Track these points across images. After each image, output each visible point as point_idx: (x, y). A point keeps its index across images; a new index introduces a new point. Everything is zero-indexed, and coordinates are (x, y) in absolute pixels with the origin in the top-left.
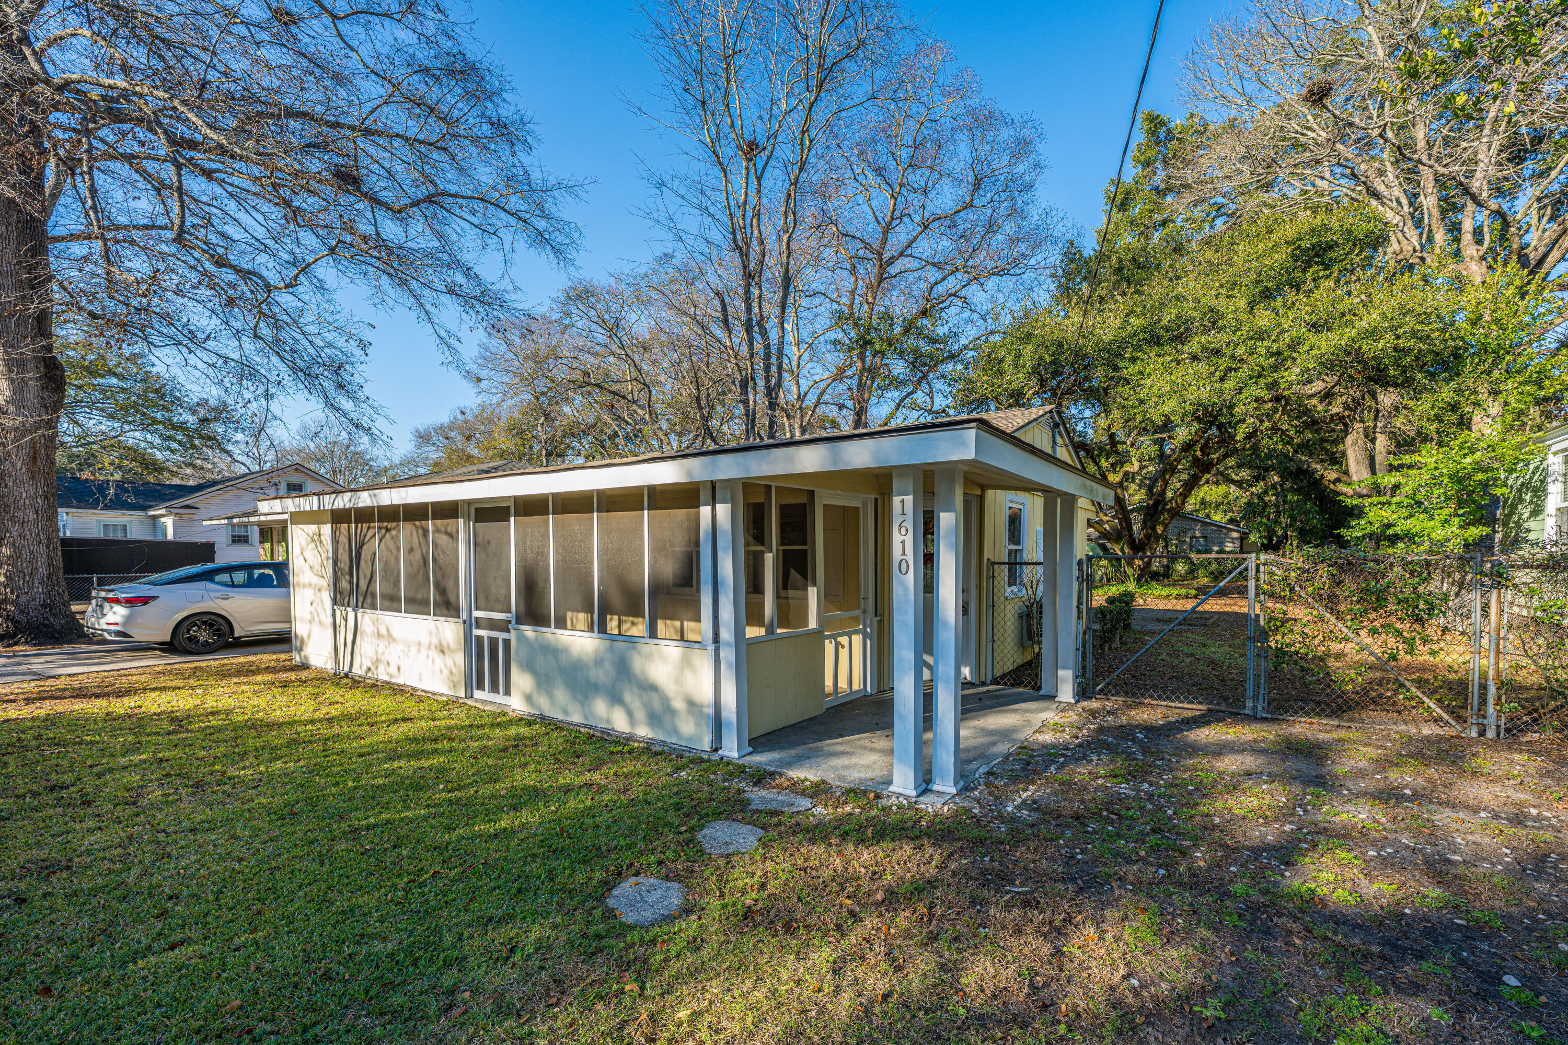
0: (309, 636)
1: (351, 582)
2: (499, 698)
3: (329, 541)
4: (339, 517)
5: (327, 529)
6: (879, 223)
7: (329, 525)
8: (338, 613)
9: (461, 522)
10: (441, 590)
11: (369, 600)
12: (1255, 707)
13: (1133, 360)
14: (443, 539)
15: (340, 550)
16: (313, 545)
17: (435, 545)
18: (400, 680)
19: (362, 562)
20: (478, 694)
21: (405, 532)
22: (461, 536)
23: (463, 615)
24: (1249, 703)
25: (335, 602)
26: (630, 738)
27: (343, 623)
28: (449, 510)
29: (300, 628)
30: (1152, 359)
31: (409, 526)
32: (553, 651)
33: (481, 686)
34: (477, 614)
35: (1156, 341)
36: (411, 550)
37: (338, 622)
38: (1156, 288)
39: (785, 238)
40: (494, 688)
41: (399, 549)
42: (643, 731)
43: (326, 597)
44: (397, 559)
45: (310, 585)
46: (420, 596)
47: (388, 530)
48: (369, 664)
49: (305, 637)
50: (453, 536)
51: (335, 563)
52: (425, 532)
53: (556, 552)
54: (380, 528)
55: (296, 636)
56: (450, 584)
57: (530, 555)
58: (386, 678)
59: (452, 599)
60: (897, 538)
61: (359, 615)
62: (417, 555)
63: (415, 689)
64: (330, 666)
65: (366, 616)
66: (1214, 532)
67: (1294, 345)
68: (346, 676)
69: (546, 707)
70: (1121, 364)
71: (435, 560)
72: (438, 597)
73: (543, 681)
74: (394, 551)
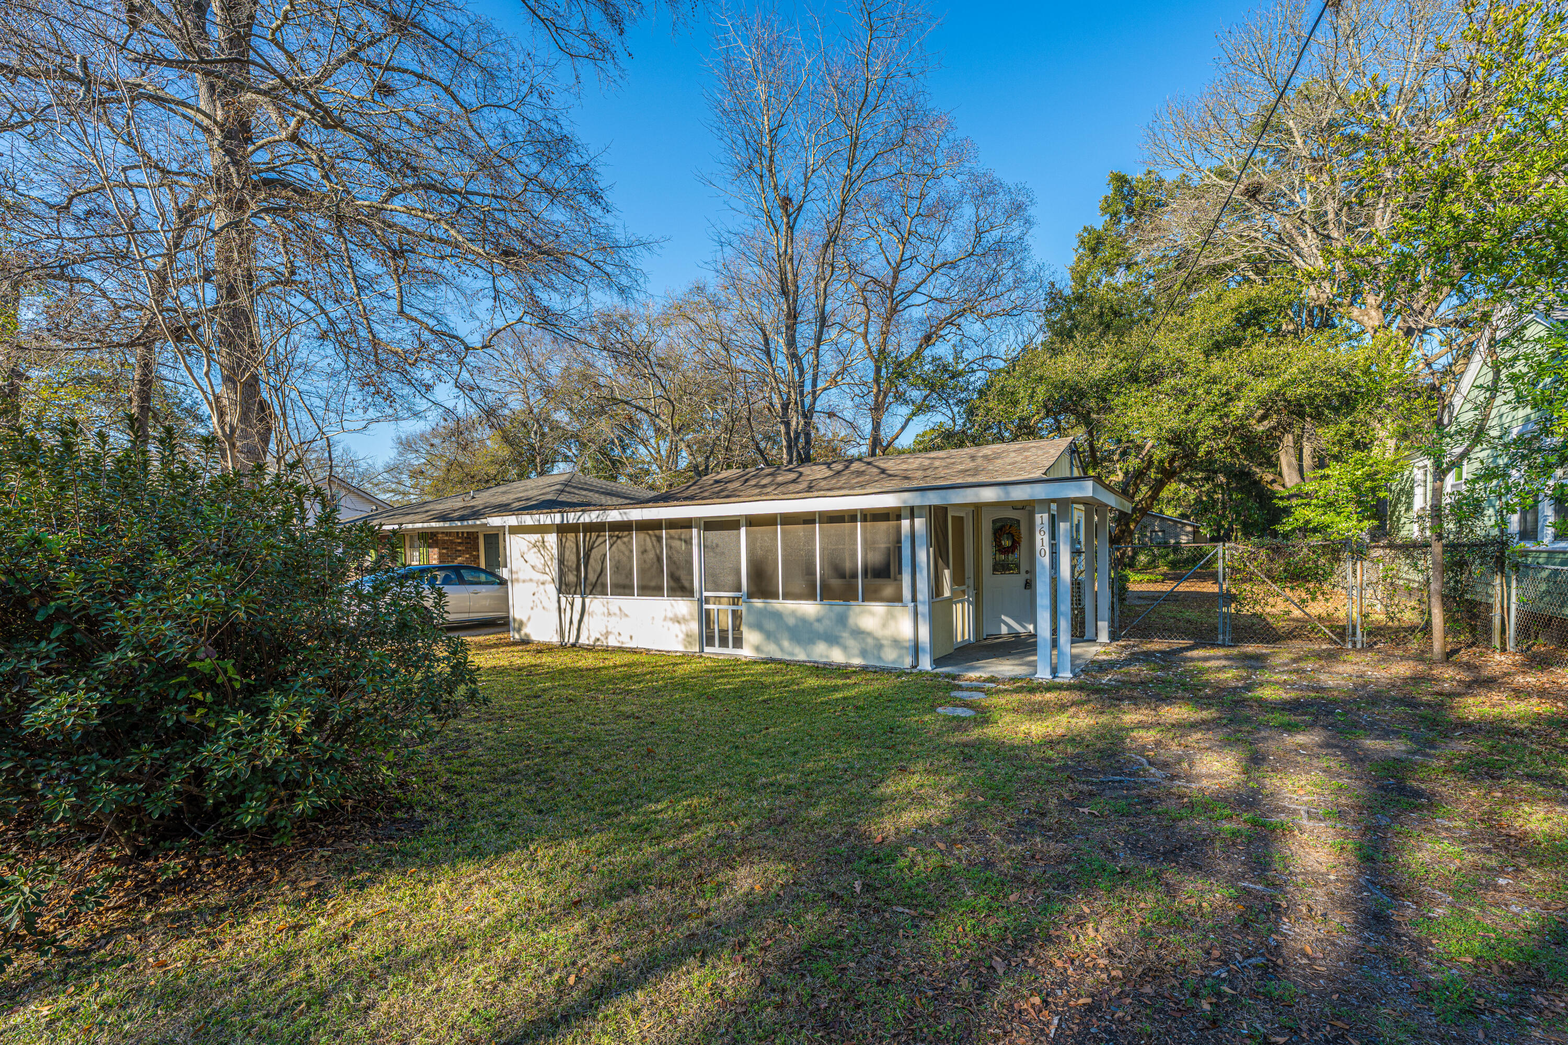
0: (529, 619)
1: (578, 576)
2: (730, 651)
3: (555, 546)
4: (562, 529)
5: (552, 539)
6: (889, 263)
7: (554, 535)
8: (563, 600)
9: (695, 531)
10: (674, 577)
11: (599, 588)
12: (1224, 640)
13: (1118, 394)
14: (676, 543)
15: (567, 553)
16: (535, 550)
17: (669, 547)
18: (632, 645)
19: (592, 561)
20: (707, 649)
21: (635, 538)
22: (695, 541)
23: (697, 595)
24: (1220, 637)
25: (560, 591)
26: (847, 666)
27: (569, 607)
28: (686, 524)
29: (517, 612)
30: (1135, 394)
31: (642, 535)
32: (777, 616)
33: (710, 642)
34: (705, 594)
35: (1134, 378)
36: (644, 551)
37: (563, 606)
38: (1135, 339)
39: (822, 284)
40: (724, 643)
41: (631, 551)
42: (857, 661)
43: (552, 589)
44: (630, 558)
45: (531, 580)
46: (653, 584)
47: (618, 537)
48: (598, 636)
49: (525, 620)
50: (689, 542)
51: (561, 562)
52: (659, 539)
53: (783, 550)
54: (611, 537)
55: (514, 619)
56: (682, 574)
57: (759, 552)
58: (618, 645)
59: (687, 584)
60: (1038, 537)
61: (587, 601)
62: (651, 555)
63: (648, 650)
64: (555, 639)
65: (596, 601)
66: (1170, 526)
67: (1239, 387)
68: (573, 645)
69: (773, 651)
70: (1108, 397)
71: (669, 557)
72: (672, 584)
73: (769, 636)
74: (627, 553)
